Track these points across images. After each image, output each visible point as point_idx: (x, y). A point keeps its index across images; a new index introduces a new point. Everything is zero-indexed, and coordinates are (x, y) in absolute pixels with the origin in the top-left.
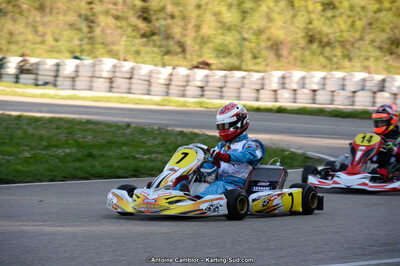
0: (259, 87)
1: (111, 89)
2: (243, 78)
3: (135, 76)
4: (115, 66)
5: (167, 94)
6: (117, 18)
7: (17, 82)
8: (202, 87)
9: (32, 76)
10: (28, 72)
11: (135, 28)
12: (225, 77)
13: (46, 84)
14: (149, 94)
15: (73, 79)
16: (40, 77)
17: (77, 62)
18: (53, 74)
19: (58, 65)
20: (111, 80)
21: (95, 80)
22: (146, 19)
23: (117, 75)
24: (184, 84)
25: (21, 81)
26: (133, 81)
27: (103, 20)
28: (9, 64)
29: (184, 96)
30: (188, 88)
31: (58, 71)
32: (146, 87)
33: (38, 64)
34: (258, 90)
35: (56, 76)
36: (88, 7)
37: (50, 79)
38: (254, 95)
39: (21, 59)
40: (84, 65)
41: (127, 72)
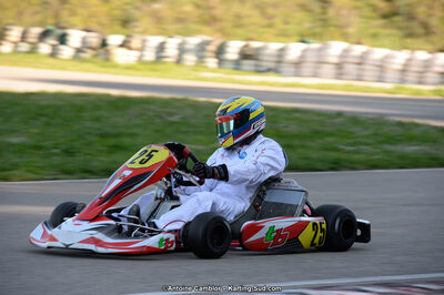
1: (339, 76)
4: (346, 51)
5: (403, 81)
7: (237, 69)
10: (250, 57)
13: (269, 70)
14: (381, 81)
15: (297, 65)
16: (264, 64)
17: (304, 46)
18: (275, 59)
19: (282, 50)
20: (339, 66)
23: (347, 60)
24: (420, 69)
26: (365, 67)
28: (229, 50)
29: (420, 83)
30: (427, 74)
31: (281, 56)
32: (377, 73)
35: (279, 62)
37: (272, 65)
39: (243, 43)
40: (313, 50)
41: (356, 57)
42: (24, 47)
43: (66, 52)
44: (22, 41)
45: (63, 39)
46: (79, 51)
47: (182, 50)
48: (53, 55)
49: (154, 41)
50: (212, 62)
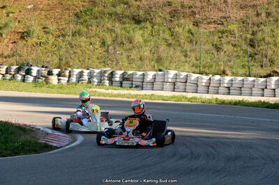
0: (264, 87)
1: (174, 89)
2: (254, 81)
3: (188, 81)
4: (176, 75)
6: (235, 46)
7: (121, 86)
8: (229, 88)
9: (130, 82)
10: (127, 79)
11: (245, 52)
12: (243, 80)
13: (137, 87)
14: (197, 92)
15: (153, 83)
16: (134, 83)
18: (141, 80)
19: (144, 75)
20: (174, 84)
21: (165, 83)
22: (252, 46)
23: (178, 80)
24: (218, 85)
25: (123, 85)
26: (187, 84)
27: (225, 47)
29: (218, 93)
30: (220, 88)
31: (144, 78)
32: (195, 88)
33: (133, 74)
34: (263, 89)
35: (143, 82)
36: (219, 40)
37: (139, 84)
38: (262, 92)
39: (123, 72)
40: (158, 75)
41: (183, 79)
42: (8, 77)
43: (31, 79)
44: (7, 73)
45: (28, 72)
46: (36, 78)
47: (91, 76)
48: (24, 80)
49: (76, 71)
50: (107, 82)
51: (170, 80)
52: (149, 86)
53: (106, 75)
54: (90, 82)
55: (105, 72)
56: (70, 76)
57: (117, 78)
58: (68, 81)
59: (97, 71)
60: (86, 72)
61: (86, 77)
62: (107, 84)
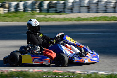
51: (86, 5)
52: (70, 11)
53: (37, 5)
54: (25, 10)
55: (36, 3)
56: (9, 8)
57: (45, 6)
58: (9, 11)
59: (30, 2)
60: (21, 4)
61: (21, 7)
62: (38, 12)
